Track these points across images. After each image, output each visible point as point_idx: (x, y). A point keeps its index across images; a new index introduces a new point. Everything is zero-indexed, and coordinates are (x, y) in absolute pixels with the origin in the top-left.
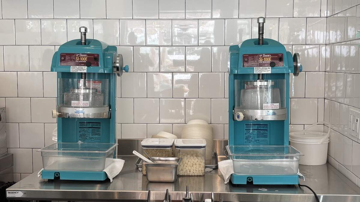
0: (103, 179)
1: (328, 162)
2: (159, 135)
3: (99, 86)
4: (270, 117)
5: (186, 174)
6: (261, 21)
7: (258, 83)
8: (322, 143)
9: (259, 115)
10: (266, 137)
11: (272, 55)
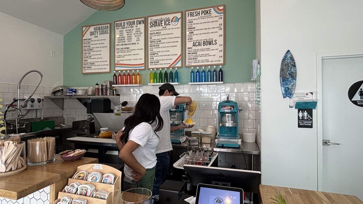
0: (179, 142)
1: (256, 141)
2: (198, 130)
3: (179, 114)
4: (230, 126)
5: (205, 143)
6: (228, 95)
7: (227, 115)
8: (252, 135)
9: (227, 125)
10: (231, 132)
11: (231, 106)
